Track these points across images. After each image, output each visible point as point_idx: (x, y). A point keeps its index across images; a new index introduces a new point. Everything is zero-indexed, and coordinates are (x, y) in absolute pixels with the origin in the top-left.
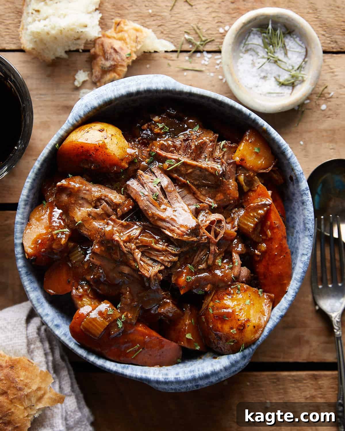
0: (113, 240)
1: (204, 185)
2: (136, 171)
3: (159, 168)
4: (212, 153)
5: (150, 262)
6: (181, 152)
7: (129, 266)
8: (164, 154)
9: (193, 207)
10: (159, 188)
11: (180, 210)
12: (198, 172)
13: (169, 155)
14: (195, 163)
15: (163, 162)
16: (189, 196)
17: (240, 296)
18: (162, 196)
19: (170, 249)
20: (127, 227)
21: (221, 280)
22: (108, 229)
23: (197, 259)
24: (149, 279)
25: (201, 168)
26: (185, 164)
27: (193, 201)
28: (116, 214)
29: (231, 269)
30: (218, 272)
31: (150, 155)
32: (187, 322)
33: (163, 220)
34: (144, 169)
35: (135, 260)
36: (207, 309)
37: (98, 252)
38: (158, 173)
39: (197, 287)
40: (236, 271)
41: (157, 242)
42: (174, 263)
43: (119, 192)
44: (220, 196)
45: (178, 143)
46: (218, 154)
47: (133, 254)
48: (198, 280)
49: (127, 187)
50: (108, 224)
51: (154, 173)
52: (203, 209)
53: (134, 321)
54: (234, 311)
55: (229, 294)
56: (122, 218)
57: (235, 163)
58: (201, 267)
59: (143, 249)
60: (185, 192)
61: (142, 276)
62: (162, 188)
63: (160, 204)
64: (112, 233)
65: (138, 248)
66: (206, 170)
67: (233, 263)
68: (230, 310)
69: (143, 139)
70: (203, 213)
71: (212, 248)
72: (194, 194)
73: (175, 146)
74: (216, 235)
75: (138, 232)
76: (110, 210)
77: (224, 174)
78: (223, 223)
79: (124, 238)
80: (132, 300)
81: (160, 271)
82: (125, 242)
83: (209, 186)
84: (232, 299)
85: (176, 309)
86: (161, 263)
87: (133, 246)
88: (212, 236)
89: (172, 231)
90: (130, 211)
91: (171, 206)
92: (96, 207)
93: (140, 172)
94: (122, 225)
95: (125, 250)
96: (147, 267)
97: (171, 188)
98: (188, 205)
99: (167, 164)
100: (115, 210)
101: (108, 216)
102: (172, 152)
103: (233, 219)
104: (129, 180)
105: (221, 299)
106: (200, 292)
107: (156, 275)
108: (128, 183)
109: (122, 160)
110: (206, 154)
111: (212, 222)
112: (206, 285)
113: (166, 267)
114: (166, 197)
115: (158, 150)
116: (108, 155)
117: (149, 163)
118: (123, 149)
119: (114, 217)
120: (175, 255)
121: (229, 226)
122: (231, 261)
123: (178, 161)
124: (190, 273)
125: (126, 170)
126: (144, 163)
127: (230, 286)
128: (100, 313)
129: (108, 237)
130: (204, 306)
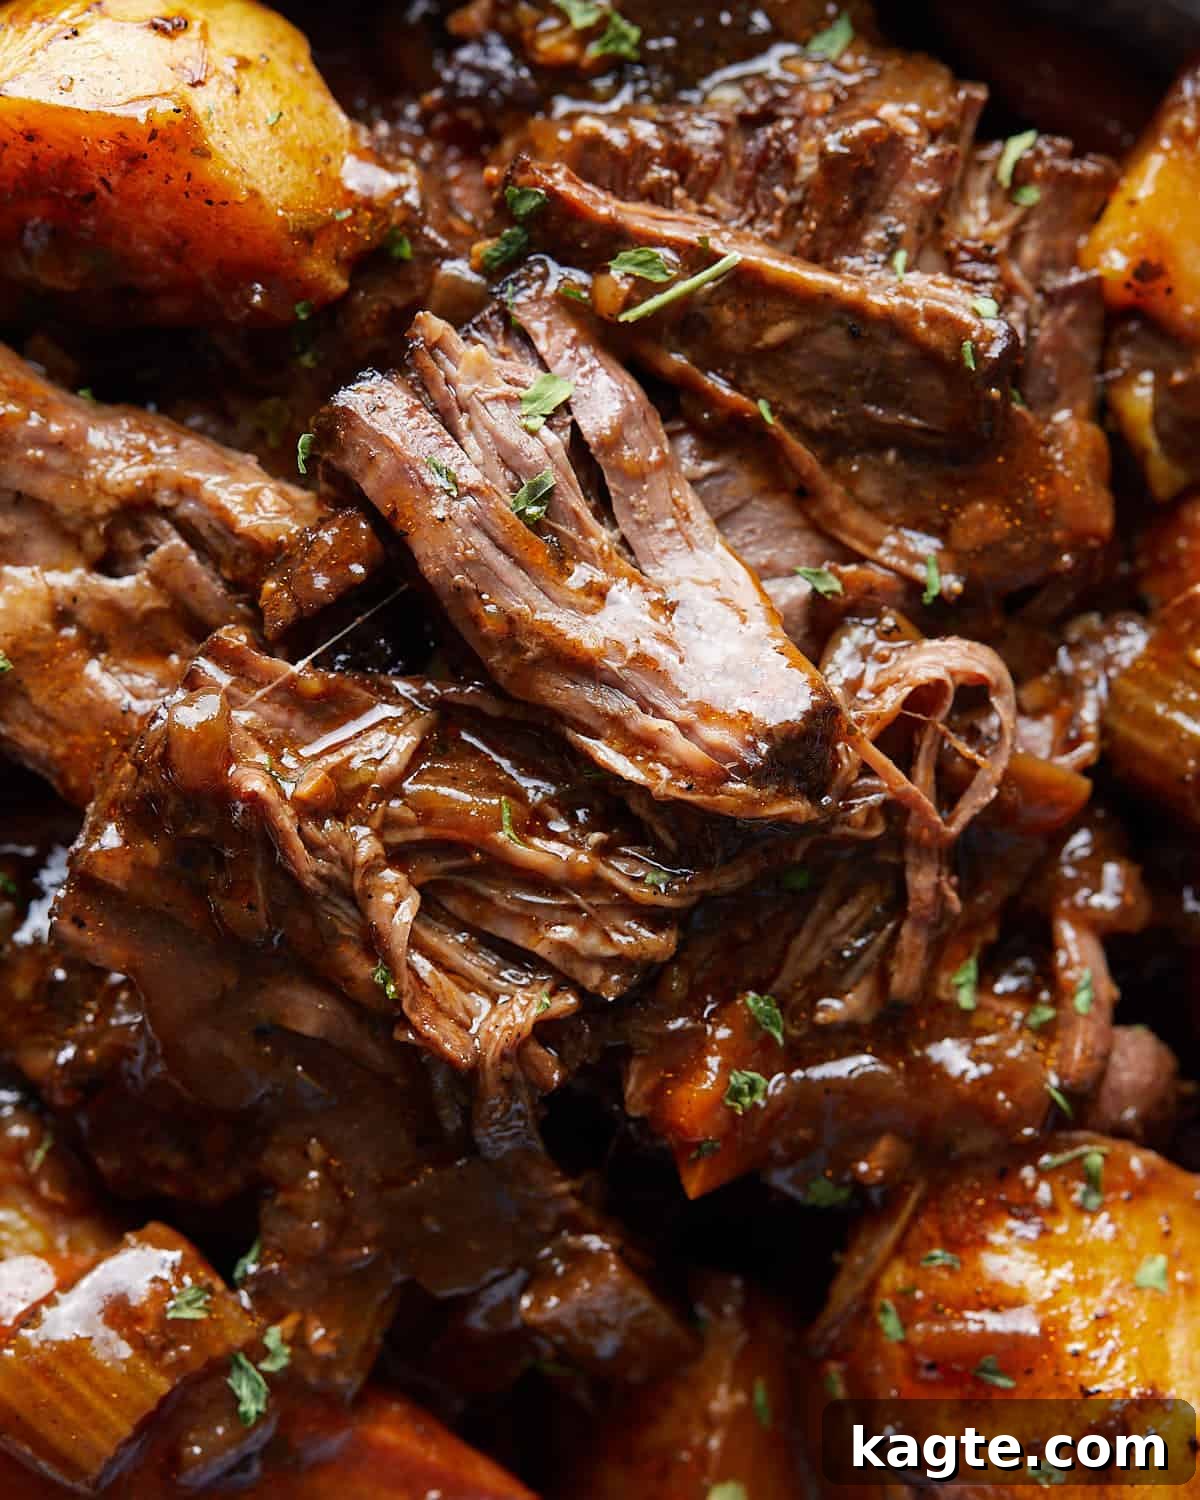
0: (224, 794)
1: (877, 440)
2: (400, 321)
3: (568, 306)
4: (935, 219)
5: (476, 964)
6: (718, 201)
7: (329, 981)
8: (604, 206)
9: (795, 590)
10: (556, 440)
11: (698, 603)
12: (834, 342)
13: (637, 216)
14: (815, 277)
15: (596, 264)
16: (767, 512)
17: (1103, 1228)
18: (576, 501)
19: (618, 872)
20: (329, 710)
21: (973, 1103)
22: (194, 714)
23: (806, 955)
24: (466, 1079)
25: (855, 317)
26: (745, 282)
27: (794, 548)
28: (255, 620)
29: (1047, 1032)
30: (953, 1056)
31: (503, 211)
32: (722, 1400)
33: (583, 667)
34: (462, 310)
35: (373, 943)
36: (865, 1313)
37: (118, 876)
38: (554, 337)
39: (798, 1152)
40: (1078, 1046)
41: (533, 824)
42: (647, 976)
43: (279, 465)
44: (983, 519)
45: (702, 135)
46: (977, 221)
47: (358, 900)
48: (807, 1102)
49: (335, 430)
50: (192, 682)
51: (526, 339)
52: (860, 605)
53: (347, 1381)
54: (1052, 1333)
55: (1025, 1207)
56: (292, 642)
57: (1093, 291)
58: (833, 1008)
59: (435, 867)
60: (740, 483)
61: (422, 1058)
62: (578, 446)
63: (564, 557)
64: (218, 747)
65: (396, 856)
66: (894, 326)
67: (1061, 995)
68: (1026, 1323)
69: (454, 99)
70: (859, 634)
71: (923, 881)
72: (801, 495)
73: (679, 158)
74: (950, 786)
75: (399, 747)
76: (210, 586)
77: (1014, 367)
78: (1002, 710)
79: (305, 783)
80: (342, 1227)
81: (546, 1030)
82: (310, 810)
83: (907, 444)
84: (1046, 1248)
85: (643, 1299)
86: (559, 973)
87: (365, 844)
88: (919, 787)
89: (643, 746)
90: (350, 598)
91: (638, 578)
92: (108, 564)
93: (433, 325)
94: (291, 695)
95: (309, 866)
96: (457, 997)
97: (646, 446)
98: (761, 574)
99: (619, 274)
100: (244, 587)
101: (197, 629)
102: (657, 196)
103: (1069, 689)
104: (349, 378)
105: (966, 1243)
106: (823, 1192)
107: (517, 1051)
108: (345, 398)
109: (308, 237)
110: (894, 221)
111: (925, 697)
112: (862, 1139)
113: (590, 1001)
114: (604, 509)
115: (560, 180)
116: (212, 199)
117: (497, 271)
118: (319, 159)
119: (236, 637)
120: (653, 917)
121: (1038, 734)
122: (1047, 978)
123: (697, 257)
124: (759, 1053)
125: (332, 309)
126: (457, 269)
127: (1030, 1152)
128: (119, 1312)
129: (189, 770)
130: (844, 1293)
